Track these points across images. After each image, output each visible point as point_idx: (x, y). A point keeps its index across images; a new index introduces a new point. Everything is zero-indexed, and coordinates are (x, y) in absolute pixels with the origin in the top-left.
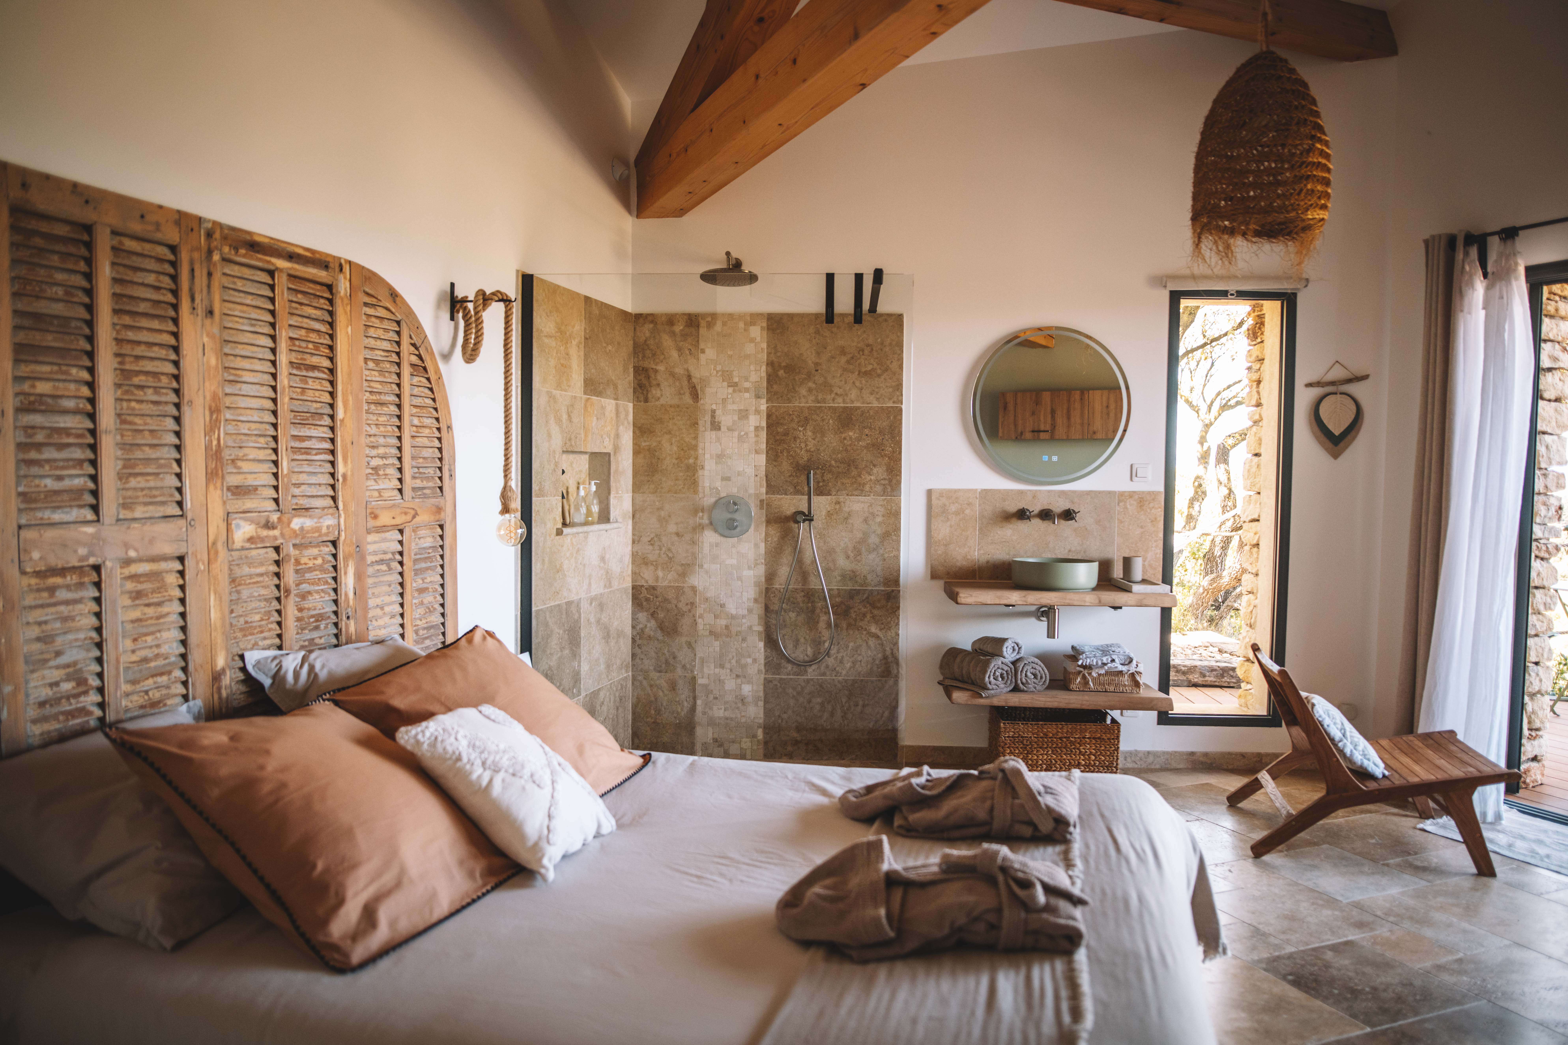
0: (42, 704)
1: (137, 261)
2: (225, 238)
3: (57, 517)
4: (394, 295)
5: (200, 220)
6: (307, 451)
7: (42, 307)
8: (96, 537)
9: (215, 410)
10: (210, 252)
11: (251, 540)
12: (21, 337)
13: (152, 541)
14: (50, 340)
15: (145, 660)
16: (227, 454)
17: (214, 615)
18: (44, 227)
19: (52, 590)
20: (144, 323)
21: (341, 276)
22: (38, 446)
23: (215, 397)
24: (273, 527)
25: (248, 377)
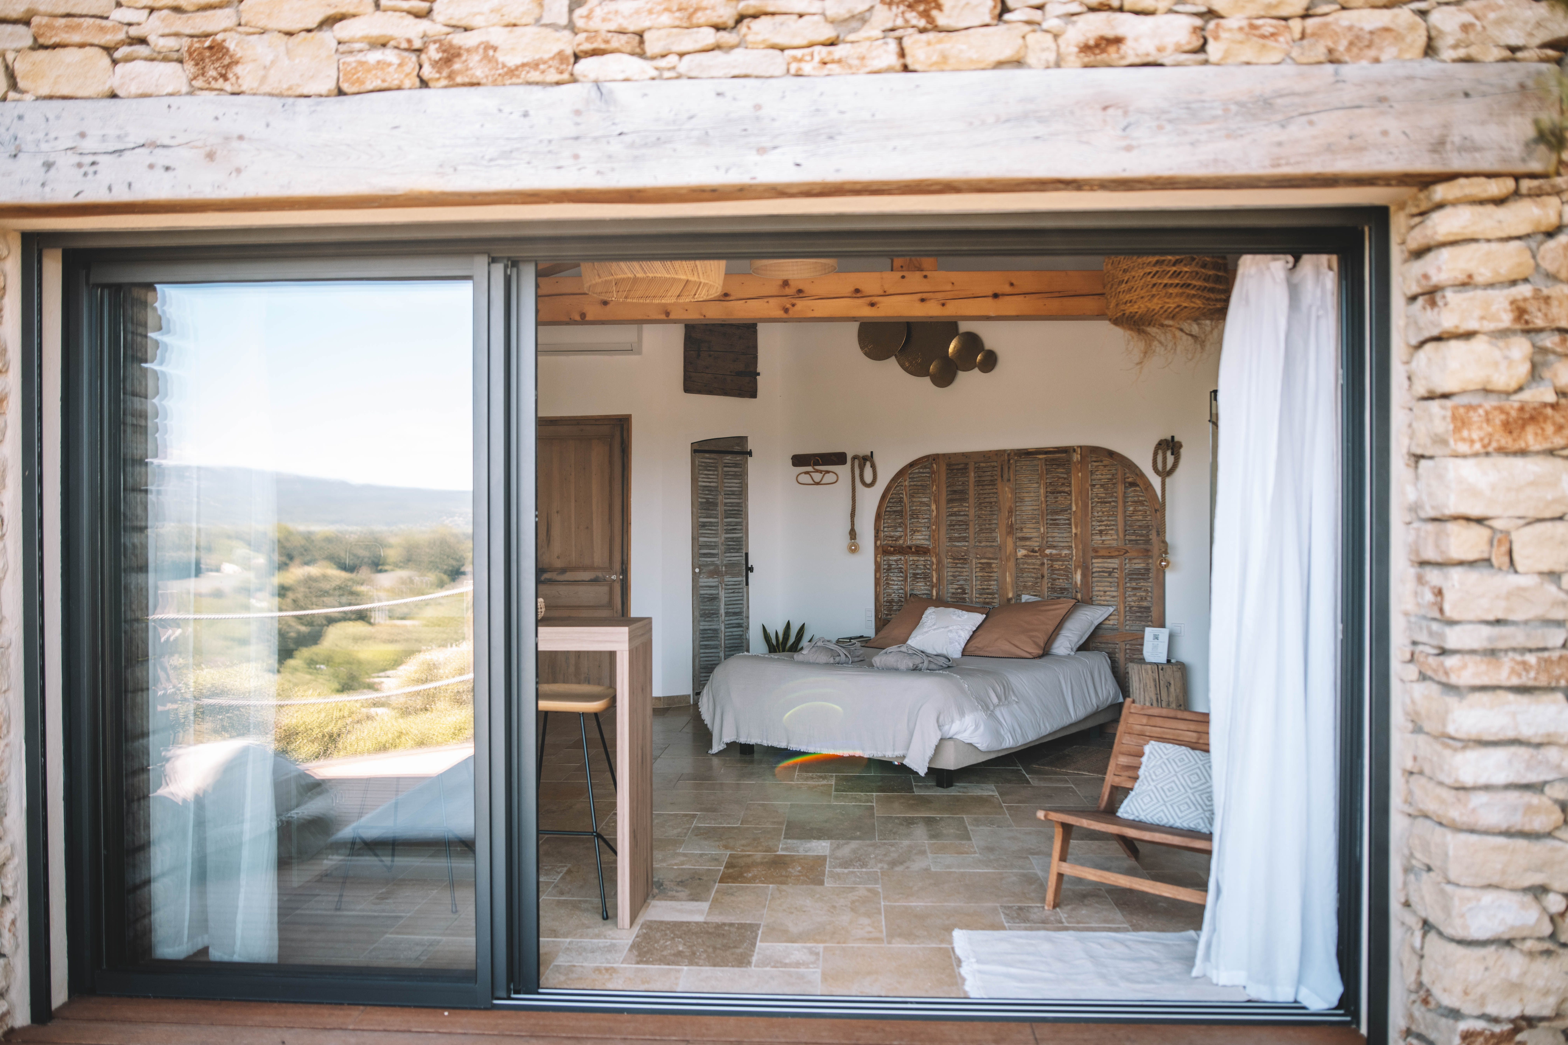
0: (953, 593)
1: (985, 469)
2: (1015, 454)
3: (957, 544)
4: (1111, 454)
5: (1005, 451)
6: (1058, 524)
7: (955, 488)
8: (967, 550)
9: (1010, 511)
10: (1009, 460)
11: (1025, 556)
12: (950, 497)
13: (985, 553)
14: (957, 496)
15: (983, 589)
16: (1015, 527)
17: (1008, 579)
18: (956, 467)
19: (957, 563)
20: (986, 487)
21: (1075, 454)
22: (954, 525)
23: (1010, 507)
24: (1036, 552)
25: (1027, 499)
